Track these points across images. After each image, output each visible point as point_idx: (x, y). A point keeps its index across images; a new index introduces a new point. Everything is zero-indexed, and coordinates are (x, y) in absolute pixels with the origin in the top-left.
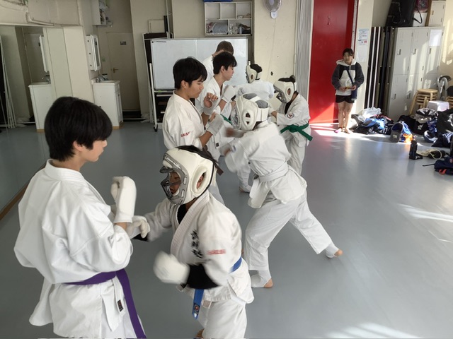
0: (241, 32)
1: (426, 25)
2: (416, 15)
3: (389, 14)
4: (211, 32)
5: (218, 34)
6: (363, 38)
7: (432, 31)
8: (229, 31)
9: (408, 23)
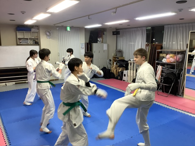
0: (34, 43)
1: (102, 42)
2: (99, 39)
3: (90, 38)
4: (21, 43)
5: (24, 44)
6: (82, 47)
7: (104, 45)
8: (29, 43)
9: (96, 41)
